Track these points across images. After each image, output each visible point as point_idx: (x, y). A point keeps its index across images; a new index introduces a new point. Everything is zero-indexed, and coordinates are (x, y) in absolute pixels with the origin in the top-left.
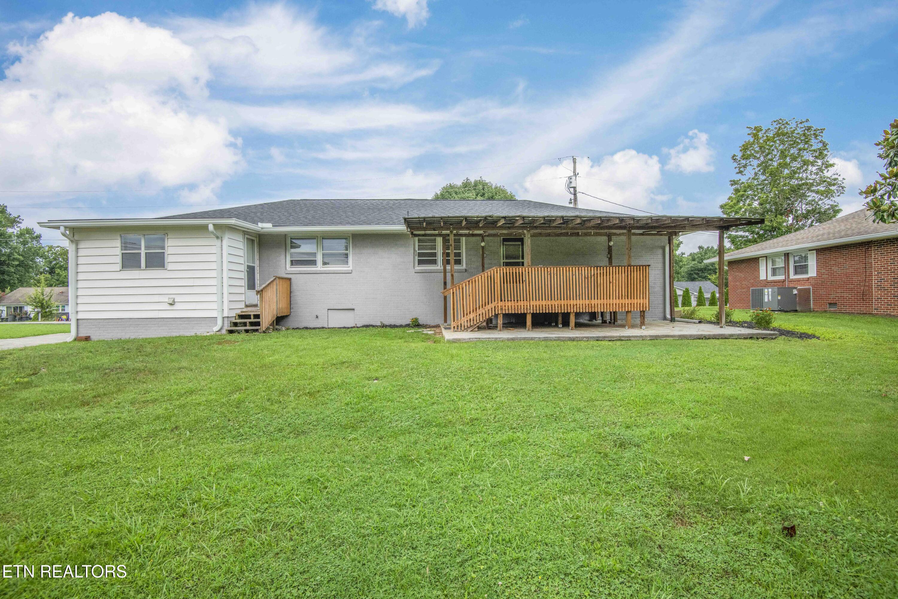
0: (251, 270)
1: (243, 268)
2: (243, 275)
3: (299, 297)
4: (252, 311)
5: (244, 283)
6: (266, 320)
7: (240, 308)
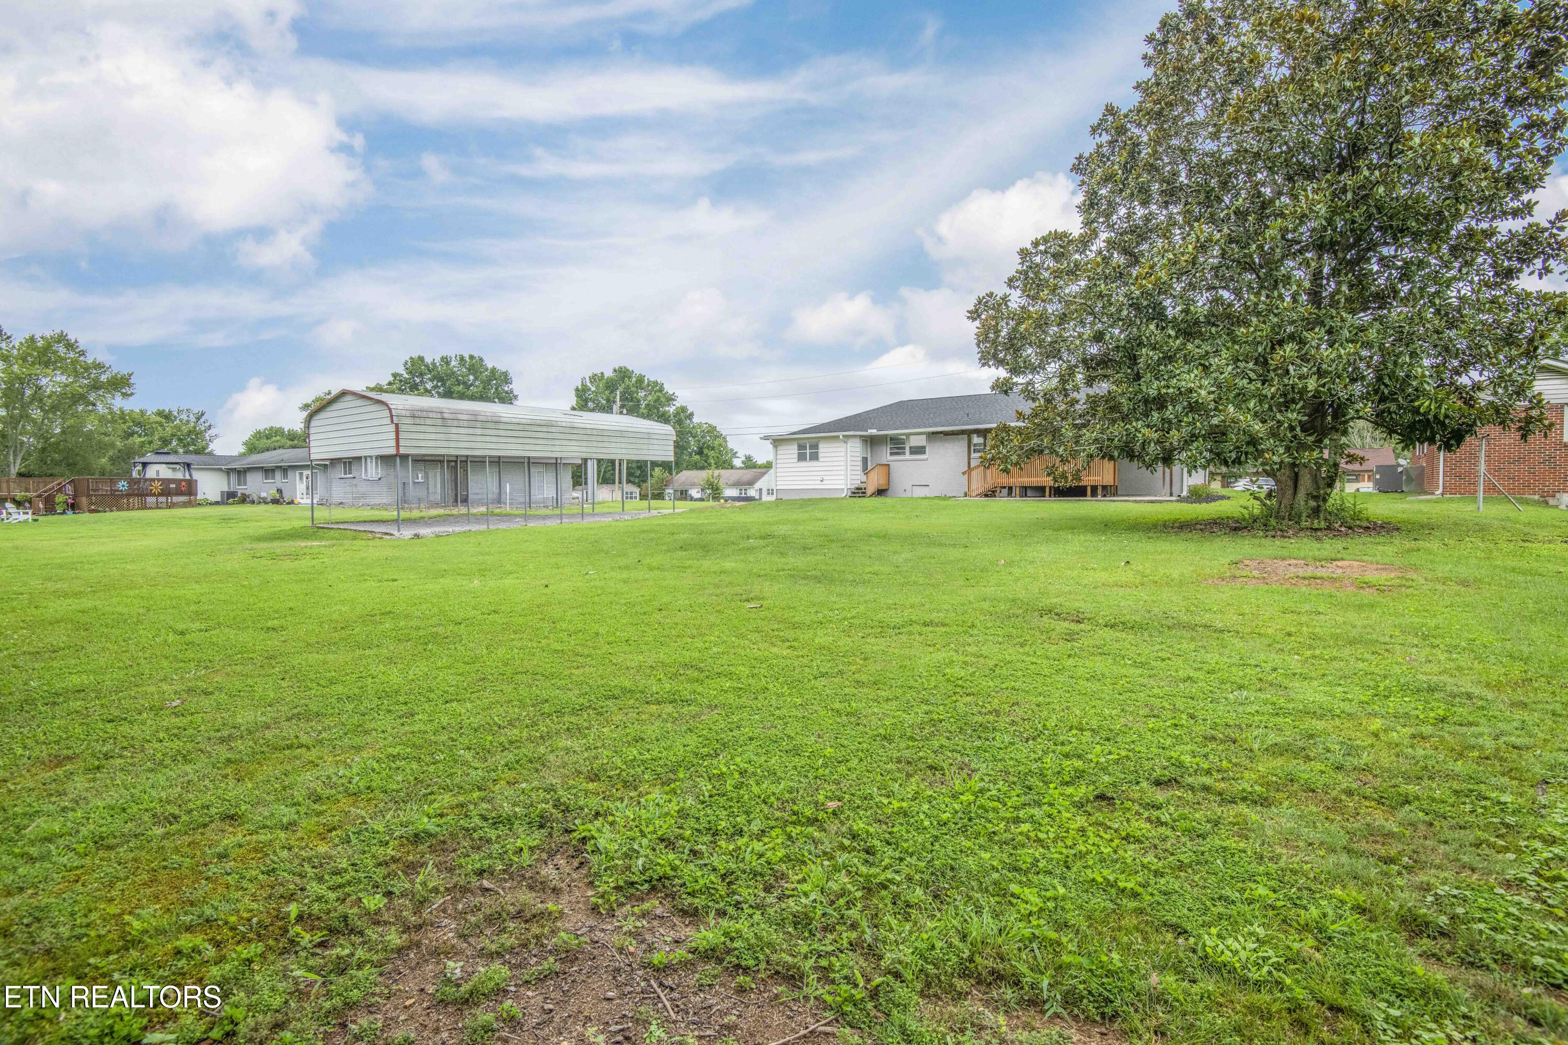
0: (865, 460)
1: (860, 459)
2: (860, 463)
3: (895, 476)
4: (863, 486)
5: (860, 468)
6: (869, 492)
7: (857, 483)
